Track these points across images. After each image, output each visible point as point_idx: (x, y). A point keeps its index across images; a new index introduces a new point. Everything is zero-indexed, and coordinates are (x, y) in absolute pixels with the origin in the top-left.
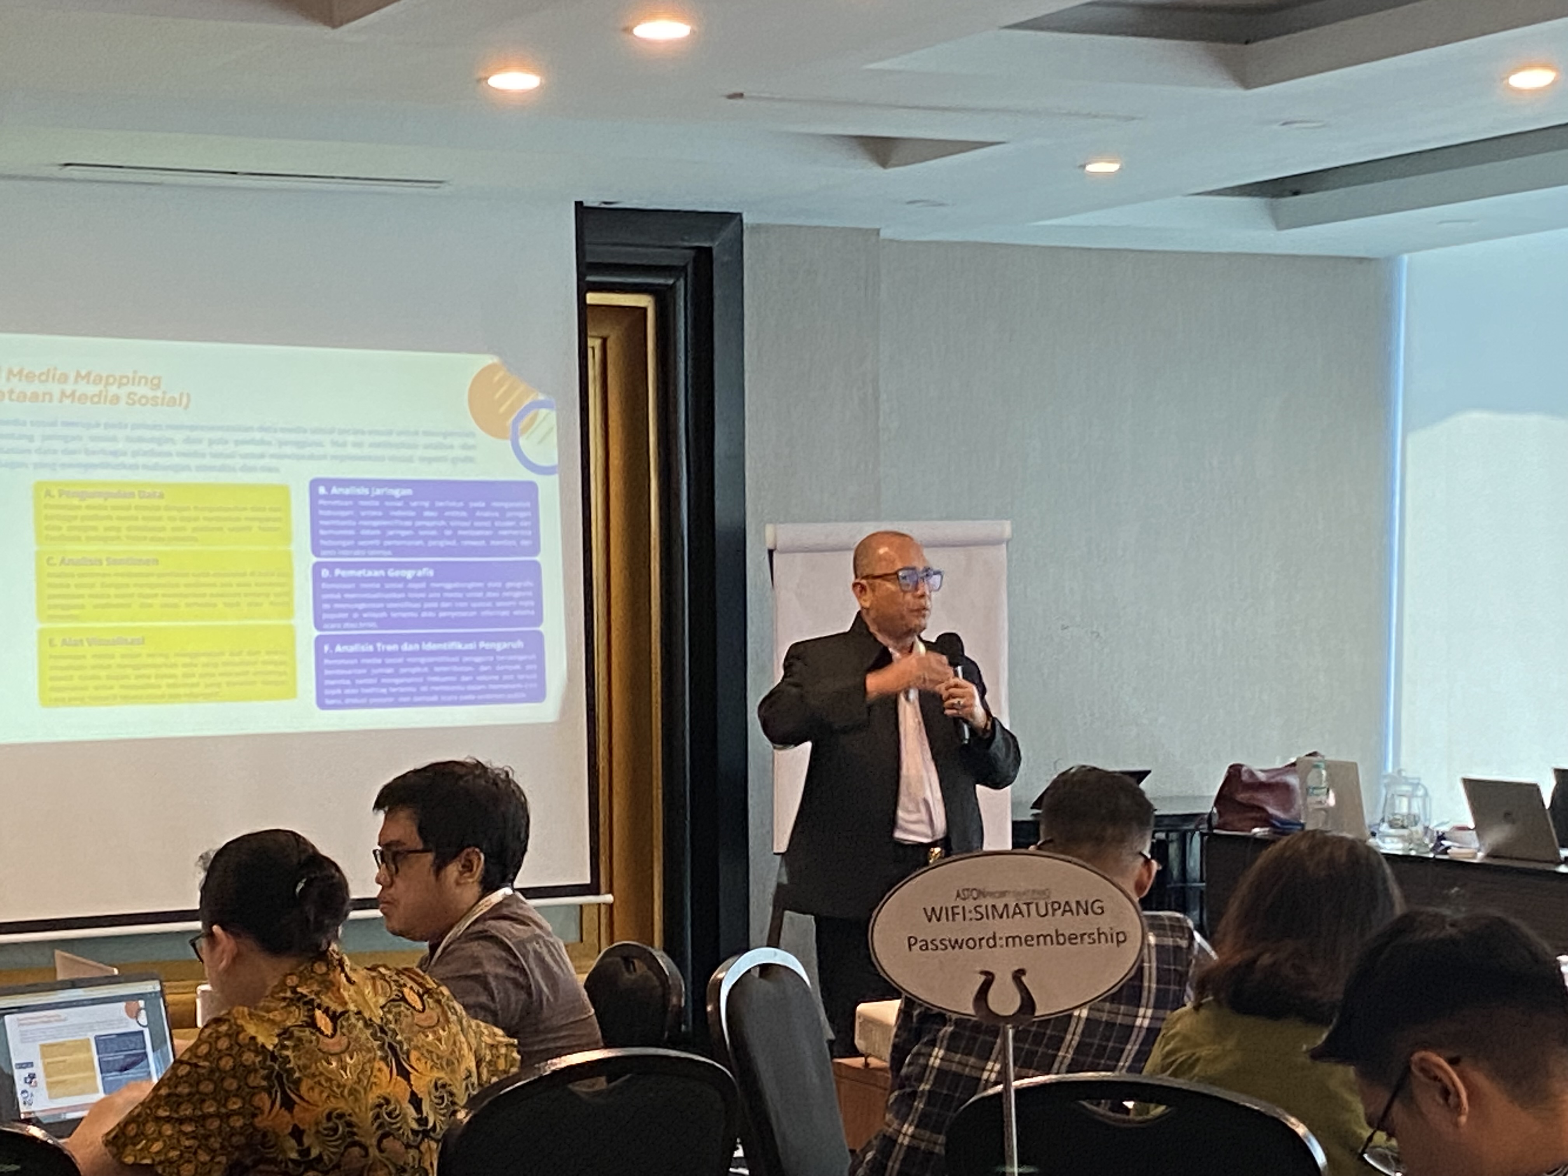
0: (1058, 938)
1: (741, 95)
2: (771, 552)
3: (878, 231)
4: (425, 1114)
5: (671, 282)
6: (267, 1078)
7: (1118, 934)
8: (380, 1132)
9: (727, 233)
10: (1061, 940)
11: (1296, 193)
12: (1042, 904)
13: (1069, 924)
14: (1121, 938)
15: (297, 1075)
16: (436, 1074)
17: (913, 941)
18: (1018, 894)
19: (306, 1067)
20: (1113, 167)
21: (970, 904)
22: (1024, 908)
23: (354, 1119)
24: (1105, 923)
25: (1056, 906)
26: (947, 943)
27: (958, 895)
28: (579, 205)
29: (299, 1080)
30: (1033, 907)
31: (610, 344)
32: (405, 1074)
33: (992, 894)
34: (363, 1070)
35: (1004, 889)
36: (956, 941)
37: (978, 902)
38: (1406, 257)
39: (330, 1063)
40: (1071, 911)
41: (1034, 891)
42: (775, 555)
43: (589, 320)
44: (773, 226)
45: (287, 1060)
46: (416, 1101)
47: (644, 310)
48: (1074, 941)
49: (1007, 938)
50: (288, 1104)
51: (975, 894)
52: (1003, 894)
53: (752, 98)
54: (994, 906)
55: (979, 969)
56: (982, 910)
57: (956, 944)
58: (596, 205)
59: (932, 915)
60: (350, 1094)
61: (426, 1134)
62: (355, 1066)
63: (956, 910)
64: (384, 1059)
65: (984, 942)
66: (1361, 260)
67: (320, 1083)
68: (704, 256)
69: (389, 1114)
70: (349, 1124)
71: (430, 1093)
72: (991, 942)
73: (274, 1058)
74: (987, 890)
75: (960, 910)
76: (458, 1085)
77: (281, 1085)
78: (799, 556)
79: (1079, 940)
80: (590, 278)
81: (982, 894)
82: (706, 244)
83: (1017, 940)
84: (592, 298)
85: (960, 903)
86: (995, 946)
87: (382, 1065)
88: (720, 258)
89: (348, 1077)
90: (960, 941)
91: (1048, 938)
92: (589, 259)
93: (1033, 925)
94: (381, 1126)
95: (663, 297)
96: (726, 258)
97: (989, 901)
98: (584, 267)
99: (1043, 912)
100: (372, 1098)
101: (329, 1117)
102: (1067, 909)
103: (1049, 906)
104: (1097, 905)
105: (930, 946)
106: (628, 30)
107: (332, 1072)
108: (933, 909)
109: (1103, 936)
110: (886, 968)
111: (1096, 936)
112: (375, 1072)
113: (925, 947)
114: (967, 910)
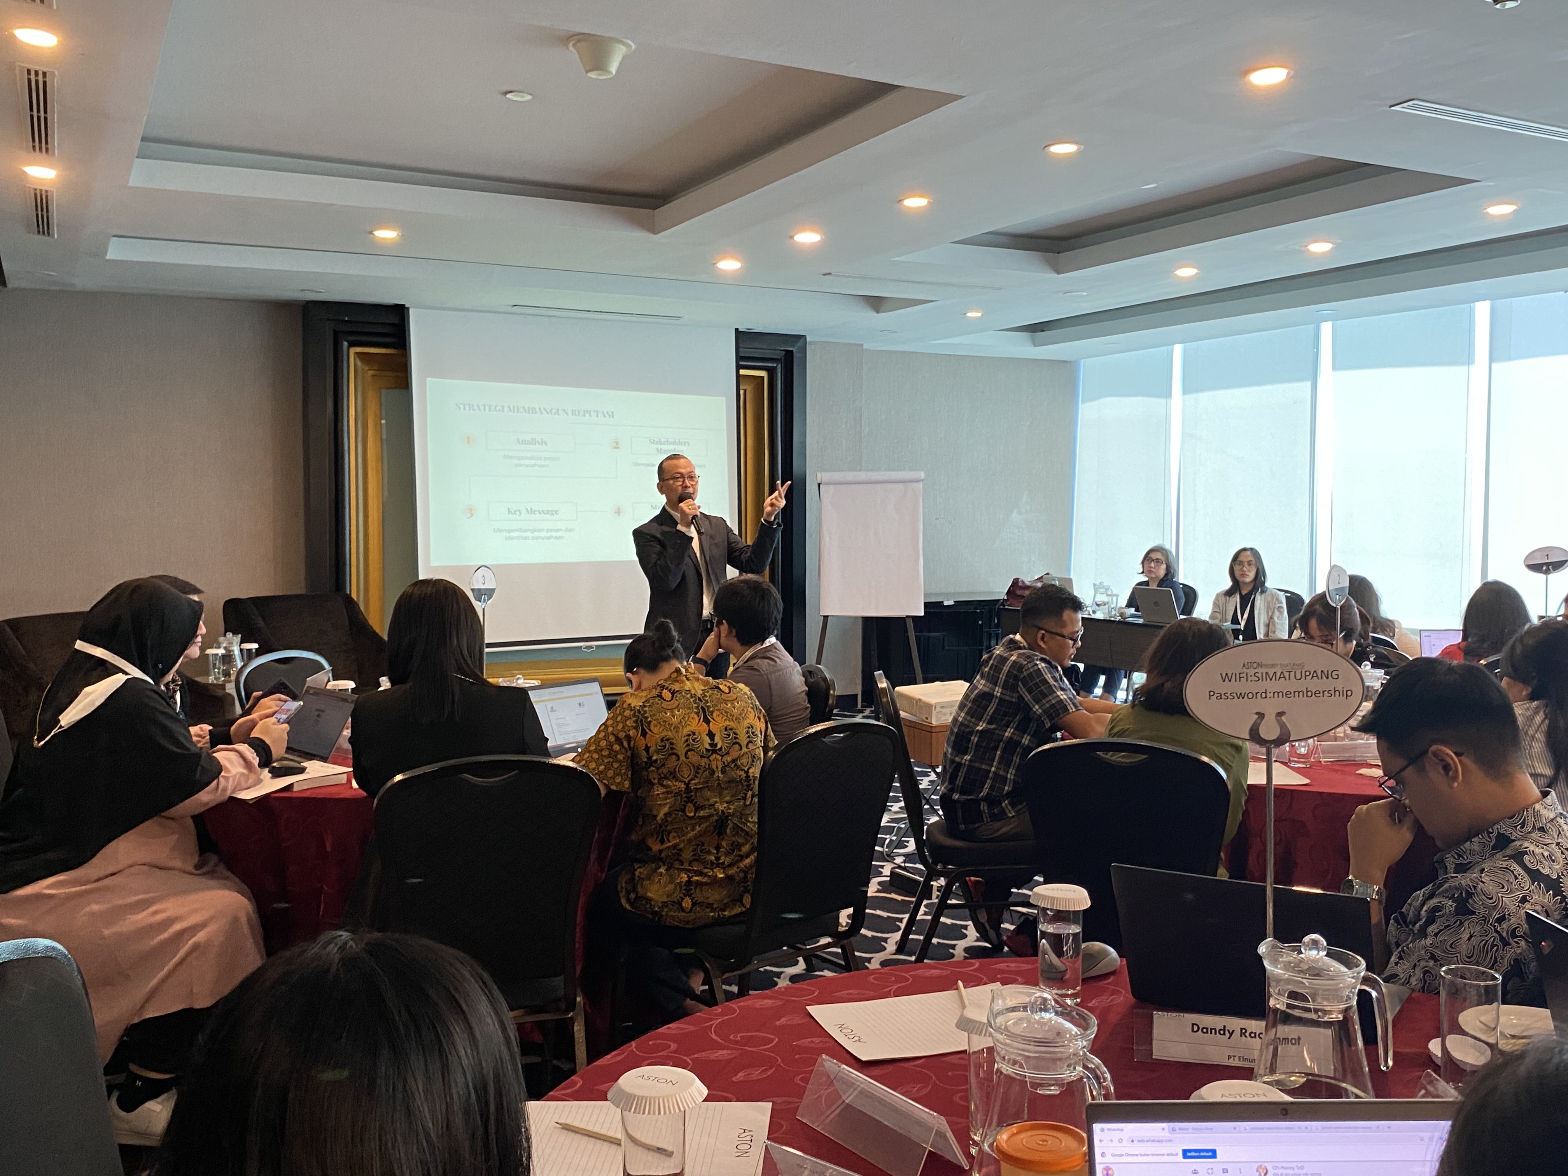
0: (1308, 693)
1: (830, 274)
2: (819, 485)
3: (862, 345)
4: (715, 742)
5: (775, 365)
6: (636, 722)
7: (1347, 691)
8: (687, 748)
9: (800, 344)
10: (1309, 694)
11: (1042, 331)
12: (1298, 672)
13: (1314, 684)
14: (1349, 693)
15: (649, 720)
16: (727, 723)
17: (1212, 693)
18: (1282, 665)
19: (654, 715)
20: (979, 315)
21: (1251, 672)
22: (1287, 675)
23: (674, 741)
24: (1339, 684)
25: (1308, 673)
26: (1235, 695)
27: (1244, 666)
28: (737, 330)
29: (650, 722)
30: (1292, 674)
31: (747, 392)
32: (707, 722)
33: (1266, 666)
34: (684, 718)
35: (1274, 663)
36: (1241, 694)
37: (1256, 670)
38: (1082, 361)
39: (666, 714)
40: (1317, 676)
41: (1294, 664)
42: (821, 486)
43: (741, 382)
44: (818, 342)
45: (645, 712)
46: (711, 735)
47: (763, 377)
48: (1317, 695)
49: (1274, 693)
50: (644, 734)
51: (1255, 665)
52: (1273, 666)
53: (835, 276)
54: (1267, 673)
55: (1255, 711)
56: (1259, 675)
57: (1241, 696)
58: (743, 330)
59: (1226, 678)
60: (674, 729)
61: (714, 752)
62: (679, 715)
63: (1242, 675)
64: (697, 714)
65: (1259, 695)
66: (1064, 362)
67: (660, 723)
68: (789, 354)
69: (693, 740)
70: (672, 744)
71: (721, 731)
72: (1264, 695)
73: (639, 712)
74: (1263, 663)
75: (1244, 675)
76: (741, 730)
77: (642, 725)
78: (831, 487)
79: (1321, 694)
80: (741, 363)
81: (1260, 665)
82: (791, 349)
83: (1281, 694)
84: (742, 372)
85: (1245, 670)
86: (1266, 697)
87: (695, 716)
88: (796, 355)
89: (675, 720)
90: (1243, 694)
91: (1301, 693)
92: (741, 355)
93: (1291, 685)
94: (688, 745)
95: (771, 372)
96: (799, 355)
97: (1264, 670)
98: (739, 358)
99: (1298, 677)
100: (686, 731)
101: (662, 740)
102: (1314, 675)
103: (1303, 672)
104: (1334, 673)
105: (1223, 697)
106: (792, 237)
107: (667, 718)
108: (1227, 674)
109: (1337, 692)
110: (1193, 709)
111: (1333, 692)
112: (690, 719)
113: (1220, 697)
114: (1249, 675)
